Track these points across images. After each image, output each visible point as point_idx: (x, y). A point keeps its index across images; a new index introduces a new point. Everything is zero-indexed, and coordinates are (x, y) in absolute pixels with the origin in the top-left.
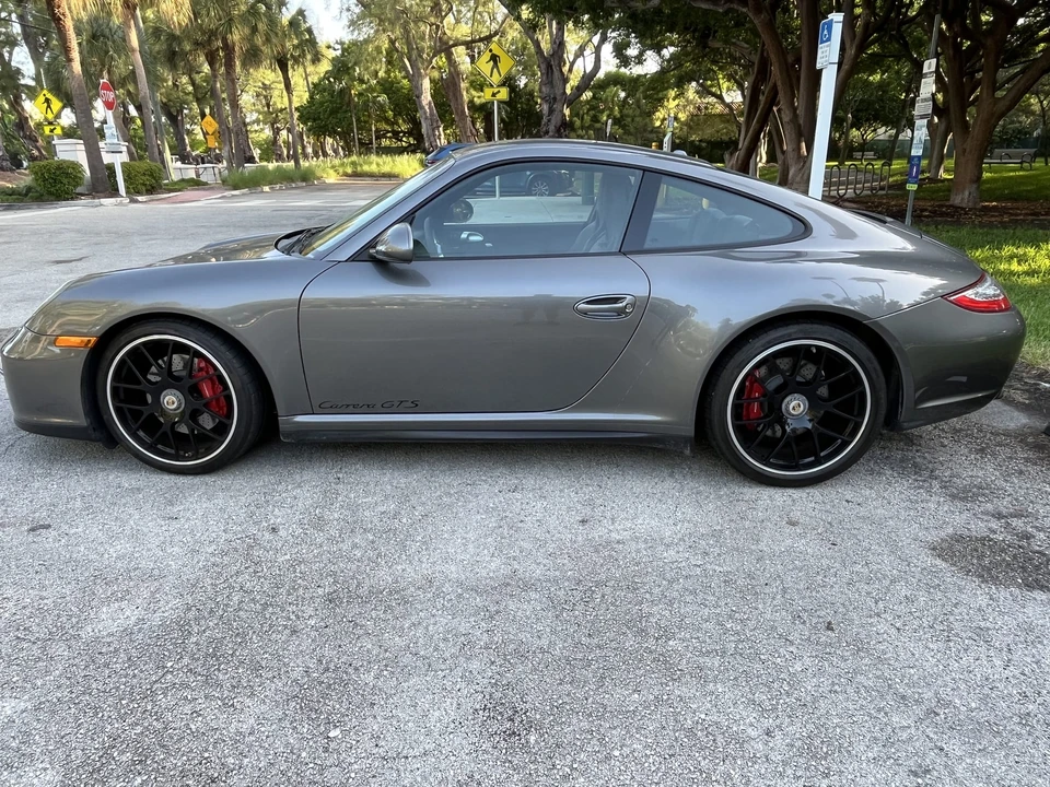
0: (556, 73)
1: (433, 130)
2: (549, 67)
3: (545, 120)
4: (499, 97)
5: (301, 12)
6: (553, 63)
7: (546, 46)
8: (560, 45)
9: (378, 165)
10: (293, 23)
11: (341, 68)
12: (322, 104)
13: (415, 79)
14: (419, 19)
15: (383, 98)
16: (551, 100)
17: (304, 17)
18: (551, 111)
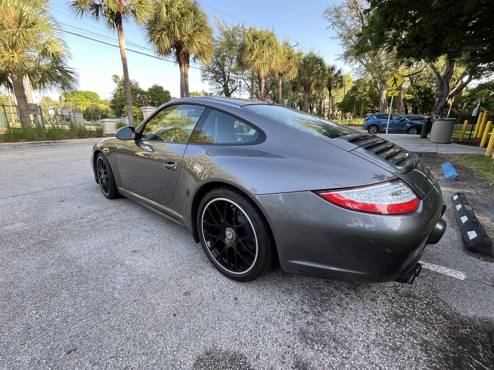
0: (445, 85)
1: (384, 109)
2: (442, 83)
3: (436, 104)
4: (394, 95)
5: (339, 72)
6: (444, 81)
7: (442, 74)
8: (449, 73)
9: (358, 121)
10: (336, 76)
11: (354, 89)
12: (346, 101)
13: (381, 91)
14: (387, 69)
15: (368, 99)
16: (441, 97)
17: (340, 73)
18: (440, 101)
